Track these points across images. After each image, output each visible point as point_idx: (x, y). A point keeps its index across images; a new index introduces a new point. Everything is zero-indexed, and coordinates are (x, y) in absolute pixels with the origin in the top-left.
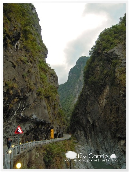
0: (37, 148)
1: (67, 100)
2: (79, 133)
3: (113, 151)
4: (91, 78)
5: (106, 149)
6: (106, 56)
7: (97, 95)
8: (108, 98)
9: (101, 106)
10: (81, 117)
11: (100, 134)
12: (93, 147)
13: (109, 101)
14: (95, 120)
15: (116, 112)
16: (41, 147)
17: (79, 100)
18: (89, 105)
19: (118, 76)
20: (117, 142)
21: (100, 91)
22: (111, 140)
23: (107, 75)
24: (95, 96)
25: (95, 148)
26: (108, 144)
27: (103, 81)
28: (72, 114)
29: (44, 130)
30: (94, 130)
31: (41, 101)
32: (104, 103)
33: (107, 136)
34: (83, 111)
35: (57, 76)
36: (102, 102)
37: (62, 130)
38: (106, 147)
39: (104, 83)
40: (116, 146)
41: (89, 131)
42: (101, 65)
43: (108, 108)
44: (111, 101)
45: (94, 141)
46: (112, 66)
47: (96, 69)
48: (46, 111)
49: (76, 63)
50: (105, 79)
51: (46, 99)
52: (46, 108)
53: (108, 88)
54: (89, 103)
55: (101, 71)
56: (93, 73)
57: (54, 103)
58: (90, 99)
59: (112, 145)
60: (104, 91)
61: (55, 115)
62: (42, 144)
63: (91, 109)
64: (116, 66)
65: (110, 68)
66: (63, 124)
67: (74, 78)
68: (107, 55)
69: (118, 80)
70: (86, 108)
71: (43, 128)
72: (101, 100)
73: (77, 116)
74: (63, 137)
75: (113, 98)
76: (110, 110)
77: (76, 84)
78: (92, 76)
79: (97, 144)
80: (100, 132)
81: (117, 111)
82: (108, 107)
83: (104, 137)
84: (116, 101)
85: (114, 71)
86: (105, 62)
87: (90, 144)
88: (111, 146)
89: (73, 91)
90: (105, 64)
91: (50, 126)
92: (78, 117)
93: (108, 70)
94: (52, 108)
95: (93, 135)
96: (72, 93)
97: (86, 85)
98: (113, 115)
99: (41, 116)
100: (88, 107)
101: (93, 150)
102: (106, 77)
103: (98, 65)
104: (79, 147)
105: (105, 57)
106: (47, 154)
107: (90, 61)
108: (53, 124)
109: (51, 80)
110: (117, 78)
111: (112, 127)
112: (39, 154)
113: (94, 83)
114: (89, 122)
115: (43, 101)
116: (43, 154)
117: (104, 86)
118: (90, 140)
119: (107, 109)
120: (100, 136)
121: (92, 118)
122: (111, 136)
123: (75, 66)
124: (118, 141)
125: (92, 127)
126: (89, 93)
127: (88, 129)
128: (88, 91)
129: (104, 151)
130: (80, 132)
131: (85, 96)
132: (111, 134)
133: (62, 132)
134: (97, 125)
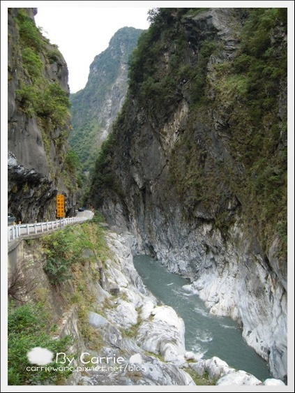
0: (27, 241)
1: (84, 132)
2: (111, 207)
3: (185, 246)
4: (146, 80)
5: (168, 241)
6: (189, 29)
7: (158, 122)
8: (183, 131)
9: (165, 148)
10: (117, 172)
11: (158, 210)
12: (140, 238)
13: (186, 138)
14: (148, 181)
15: (199, 165)
16: (37, 239)
17: (115, 133)
18: (136, 146)
19: (213, 81)
20: (195, 228)
21: (166, 115)
22: (181, 223)
23: (186, 76)
24: (153, 124)
25: (144, 240)
26: (175, 230)
27: (174, 89)
28: (96, 164)
29: (36, 198)
30: (144, 202)
31: (27, 123)
32: (171, 142)
33: (173, 215)
34: (123, 159)
35: (65, 65)
36: (167, 140)
37: (74, 199)
38: (170, 238)
39: (177, 95)
40: (191, 236)
41: (134, 203)
42: (173, 51)
43: (181, 154)
44: (188, 139)
45: (144, 225)
46: (200, 55)
47: (162, 59)
48: (41, 150)
49: (110, 43)
50: (181, 85)
51: (40, 119)
52: (41, 143)
53: (185, 109)
54: (138, 140)
55: (172, 65)
56: (153, 70)
57: (58, 132)
58: (140, 132)
59: (182, 234)
60: (175, 115)
61: (60, 163)
62: (38, 231)
63: (142, 154)
64: (210, 56)
65: (194, 61)
66: (77, 185)
67: (103, 80)
68: (190, 25)
69: (211, 91)
70: (130, 153)
71: (32, 192)
72: (166, 134)
73: (109, 168)
74: (75, 215)
75: (196, 132)
76: (186, 158)
77: (107, 95)
78: (151, 76)
79: (150, 232)
80: (159, 207)
81: (202, 162)
82: (181, 152)
83: (166, 217)
84: (200, 139)
85: (204, 69)
86: (184, 42)
87: (135, 231)
88: (180, 235)
89: (99, 111)
90: (183, 50)
91: (50, 188)
92: (109, 172)
93: (189, 64)
94: (53, 144)
95: (142, 212)
96: (96, 117)
97: (133, 98)
98: (191, 170)
99: (28, 162)
100: (134, 150)
101: (140, 243)
102: (182, 81)
103: (166, 50)
104: (112, 238)
105: (186, 32)
106: (53, 257)
107: (147, 36)
108: (55, 184)
109: (50, 73)
110: (210, 86)
111: (187, 196)
112: (34, 257)
113: (152, 93)
114: (135, 183)
115: (32, 123)
116: (43, 256)
117: (176, 103)
118: (134, 223)
119: (177, 157)
120: (157, 214)
121: (141, 176)
122: (181, 216)
123: (107, 50)
124: (197, 226)
125: (141, 195)
126: (139, 118)
127: (132, 199)
128: (138, 112)
129: (163, 246)
130: (113, 206)
131: (129, 125)
132: (183, 210)
133: (74, 204)
134: (153, 192)
